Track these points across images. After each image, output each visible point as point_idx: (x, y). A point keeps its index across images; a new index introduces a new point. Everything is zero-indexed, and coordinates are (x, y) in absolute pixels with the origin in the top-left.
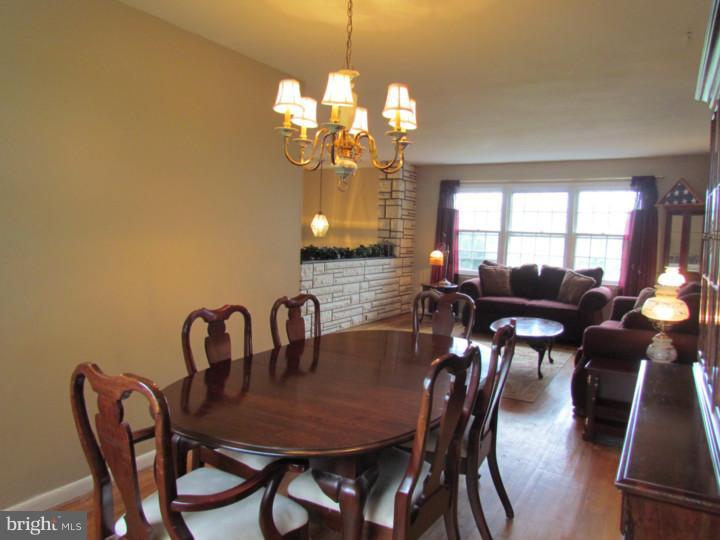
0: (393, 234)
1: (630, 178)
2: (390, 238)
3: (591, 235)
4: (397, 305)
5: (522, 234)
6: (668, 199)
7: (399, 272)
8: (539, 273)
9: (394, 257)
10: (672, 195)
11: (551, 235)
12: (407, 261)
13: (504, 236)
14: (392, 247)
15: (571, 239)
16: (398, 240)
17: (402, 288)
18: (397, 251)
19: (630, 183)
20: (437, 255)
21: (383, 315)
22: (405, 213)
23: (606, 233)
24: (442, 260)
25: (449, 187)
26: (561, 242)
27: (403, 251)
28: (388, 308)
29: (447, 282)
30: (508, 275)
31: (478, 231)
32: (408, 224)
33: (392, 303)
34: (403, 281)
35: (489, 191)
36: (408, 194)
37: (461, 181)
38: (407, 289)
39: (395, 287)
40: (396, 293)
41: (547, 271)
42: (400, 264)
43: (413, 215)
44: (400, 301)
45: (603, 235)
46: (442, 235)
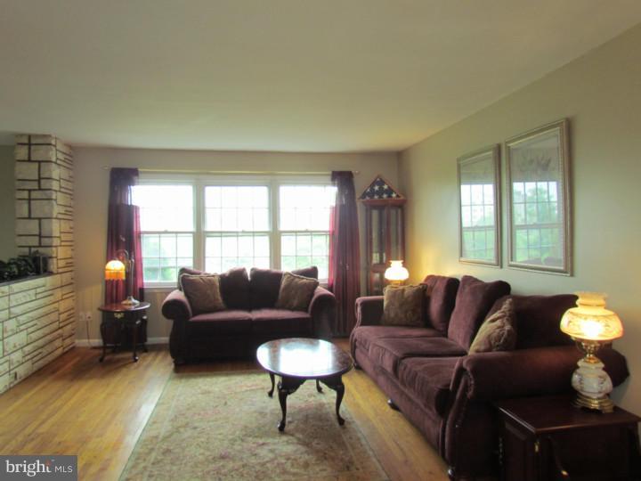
0: (45, 241)
1: (330, 173)
2: (40, 246)
3: (296, 232)
4: (58, 343)
5: (221, 234)
6: (368, 194)
7: (58, 294)
8: (249, 279)
9: (51, 273)
10: (372, 189)
11: (254, 233)
12: (66, 277)
13: (200, 237)
14: (46, 260)
15: (275, 237)
16: (54, 249)
17: (63, 317)
18: (53, 266)
19: (329, 178)
20: (116, 266)
21: (41, 363)
22: (62, 210)
23: (310, 229)
24: (123, 272)
25: (122, 177)
26: (266, 240)
27: (62, 263)
28: (45, 351)
29: (133, 301)
30: (218, 284)
31: (166, 232)
32: (65, 226)
33: (51, 342)
34: (63, 306)
35: (176, 183)
36: (63, 184)
37: (140, 170)
38: (70, 316)
39: (54, 317)
40: (55, 325)
41: (258, 275)
42: (59, 284)
43: (70, 214)
44: (61, 336)
45: (307, 231)
46: (118, 241)
